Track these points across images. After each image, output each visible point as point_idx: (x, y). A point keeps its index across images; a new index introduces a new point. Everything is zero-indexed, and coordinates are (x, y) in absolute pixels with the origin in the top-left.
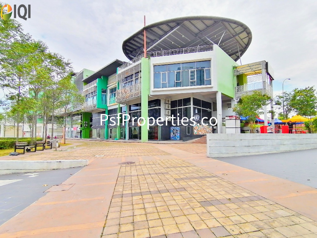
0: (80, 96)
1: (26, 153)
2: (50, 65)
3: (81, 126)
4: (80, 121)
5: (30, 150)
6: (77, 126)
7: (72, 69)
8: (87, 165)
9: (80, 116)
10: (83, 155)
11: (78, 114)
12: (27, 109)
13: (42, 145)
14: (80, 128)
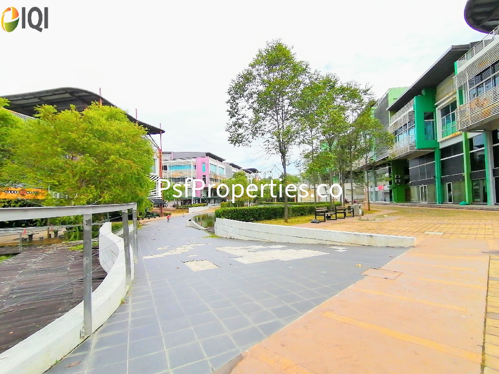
0: (386, 134)
1: (327, 221)
2: (344, 101)
3: (390, 183)
4: (387, 175)
5: (330, 217)
6: (384, 182)
7: (372, 96)
8: (414, 247)
9: (387, 167)
10: (403, 230)
11: (384, 165)
12: (323, 166)
13: (343, 211)
14: (389, 186)
